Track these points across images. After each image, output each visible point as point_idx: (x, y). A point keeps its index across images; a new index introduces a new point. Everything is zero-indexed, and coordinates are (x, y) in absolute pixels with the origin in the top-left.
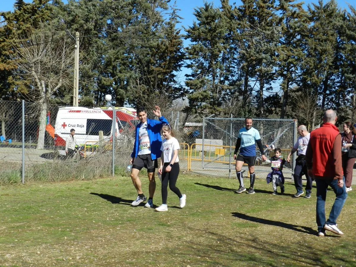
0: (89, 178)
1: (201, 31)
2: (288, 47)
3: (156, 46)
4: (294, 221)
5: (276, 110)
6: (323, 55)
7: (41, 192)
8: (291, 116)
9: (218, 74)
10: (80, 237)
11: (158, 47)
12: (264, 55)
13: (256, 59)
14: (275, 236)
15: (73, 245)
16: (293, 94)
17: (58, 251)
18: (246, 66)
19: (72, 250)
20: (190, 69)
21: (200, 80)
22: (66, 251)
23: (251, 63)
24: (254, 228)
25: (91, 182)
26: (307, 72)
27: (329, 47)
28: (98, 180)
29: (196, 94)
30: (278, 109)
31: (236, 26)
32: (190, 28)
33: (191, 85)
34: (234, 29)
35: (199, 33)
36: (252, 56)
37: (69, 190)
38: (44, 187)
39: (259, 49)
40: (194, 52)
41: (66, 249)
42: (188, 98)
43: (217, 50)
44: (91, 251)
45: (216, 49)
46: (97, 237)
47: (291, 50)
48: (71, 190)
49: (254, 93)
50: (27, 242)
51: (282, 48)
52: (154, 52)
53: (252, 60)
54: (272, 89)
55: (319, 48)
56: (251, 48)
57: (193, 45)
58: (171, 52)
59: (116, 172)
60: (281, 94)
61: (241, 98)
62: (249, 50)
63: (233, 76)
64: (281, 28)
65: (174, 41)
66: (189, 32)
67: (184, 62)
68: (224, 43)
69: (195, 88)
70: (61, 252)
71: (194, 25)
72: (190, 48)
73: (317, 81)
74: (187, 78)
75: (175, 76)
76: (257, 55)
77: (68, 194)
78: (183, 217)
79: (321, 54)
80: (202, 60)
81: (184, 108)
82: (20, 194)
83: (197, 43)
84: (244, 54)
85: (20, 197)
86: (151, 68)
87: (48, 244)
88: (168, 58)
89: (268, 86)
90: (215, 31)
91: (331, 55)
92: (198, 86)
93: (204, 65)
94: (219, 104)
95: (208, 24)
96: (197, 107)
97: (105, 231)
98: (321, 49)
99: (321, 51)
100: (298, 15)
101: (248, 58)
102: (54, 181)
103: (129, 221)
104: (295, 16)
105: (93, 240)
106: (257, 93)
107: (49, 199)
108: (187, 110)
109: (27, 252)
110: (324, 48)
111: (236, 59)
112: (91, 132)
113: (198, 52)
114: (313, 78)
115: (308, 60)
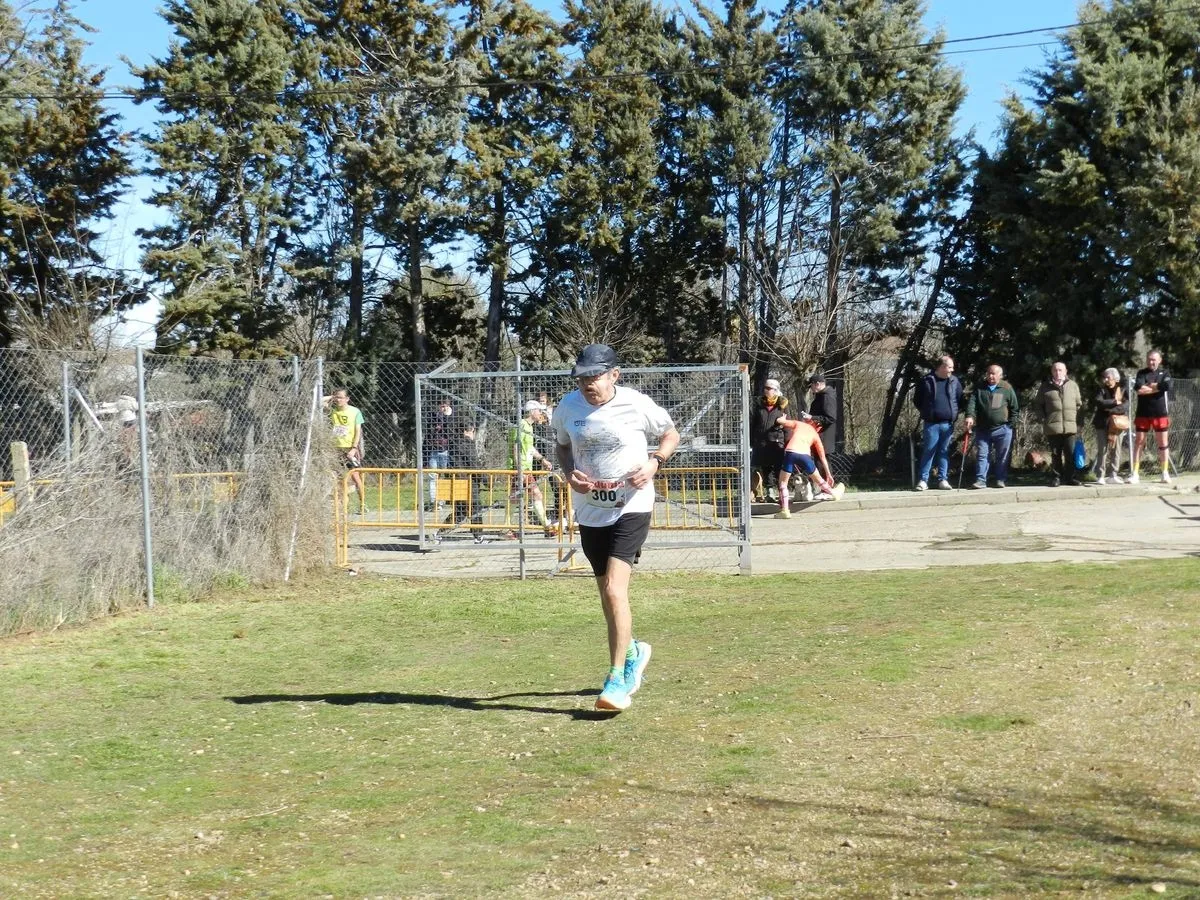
1: (200, 76)
3: (21, 130)
6: (628, 152)
11: (28, 133)
12: (429, 158)
13: (405, 170)
16: (518, 287)
18: (372, 194)
20: (164, 208)
21: (204, 248)
23: (388, 185)
27: (644, 129)
29: (195, 299)
30: (461, 341)
31: (320, 58)
32: (158, 61)
34: (313, 67)
35: (194, 81)
36: (391, 159)
39: (415, 138)
40: (179, 150)
43: (265, 140)
45: (260, 136)
49: (381, 288)
52: (13, 150)
53: (391, 173)
54: (452, 274)
55: (614, 133)
56: (388, 134)
57: (170, 124)
58: (78, 150)
62: (381, 142)
63: (302, 231)
64: (475, 64)
66: (146, 76)
67: (125, 186)
71: (172, 52)
72: (156, 134)
73: (611, 243)
74: (145, 242)
76: (410, 158)
83: (181, 116)
84: (363, 157)
86: (7, 210)
89: (440, 263)
90: (246, 76)
91: (650, 155)
95: (223, 47)
96: (193, 344)
98: (618, 136)
99: (619, 142)
100: (523, 21)
101: (377, 170)
104: (515, 24)
110: (631, 131)
113: (191, 149)
114: (600, 231)
115: (581, 172)
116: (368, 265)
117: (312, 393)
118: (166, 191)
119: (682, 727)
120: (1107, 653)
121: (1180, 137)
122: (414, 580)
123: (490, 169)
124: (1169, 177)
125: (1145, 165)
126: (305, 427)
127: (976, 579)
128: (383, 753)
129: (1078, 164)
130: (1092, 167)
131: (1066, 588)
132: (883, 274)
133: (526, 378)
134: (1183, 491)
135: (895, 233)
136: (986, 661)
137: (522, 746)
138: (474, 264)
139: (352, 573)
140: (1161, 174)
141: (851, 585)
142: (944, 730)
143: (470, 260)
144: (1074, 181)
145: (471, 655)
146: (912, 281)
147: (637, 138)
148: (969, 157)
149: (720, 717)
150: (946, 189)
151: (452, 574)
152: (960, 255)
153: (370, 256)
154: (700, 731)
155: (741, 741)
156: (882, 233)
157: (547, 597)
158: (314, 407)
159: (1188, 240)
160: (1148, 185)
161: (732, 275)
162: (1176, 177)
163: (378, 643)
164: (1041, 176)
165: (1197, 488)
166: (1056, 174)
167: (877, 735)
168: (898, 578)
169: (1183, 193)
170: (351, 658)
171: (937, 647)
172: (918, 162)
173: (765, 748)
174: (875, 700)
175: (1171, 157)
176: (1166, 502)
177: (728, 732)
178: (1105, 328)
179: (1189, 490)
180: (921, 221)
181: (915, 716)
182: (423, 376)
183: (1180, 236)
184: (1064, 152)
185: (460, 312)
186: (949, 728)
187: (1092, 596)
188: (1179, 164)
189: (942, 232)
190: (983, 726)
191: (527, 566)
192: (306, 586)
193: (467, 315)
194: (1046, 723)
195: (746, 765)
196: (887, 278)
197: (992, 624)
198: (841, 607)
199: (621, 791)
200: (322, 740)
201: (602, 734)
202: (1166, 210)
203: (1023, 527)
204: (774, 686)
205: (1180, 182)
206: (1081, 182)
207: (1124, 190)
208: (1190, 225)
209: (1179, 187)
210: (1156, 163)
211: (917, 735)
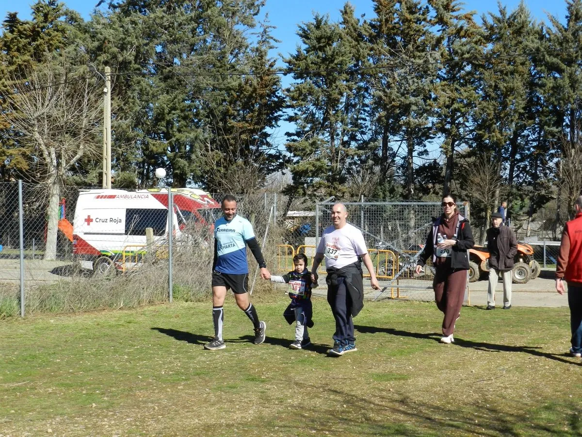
0: (131, 305)
1: (309, 62)
2: (452, 85)
3: (238, 88)
4: (468, 367)
5: (434, 187)
6: (509, 96)
7: (53, 330)
8: (460, 197)
9: (339, 131)
10: (119, 404)
11: (241, 89)
12: (412, 99)
13: (400, 105)
14: (437, 394)
15: (106, 416)
17: (82, 427)
18: (385, 116)
19: (105, 425)
20: (293, 123)
21: (310, 141)
22: (95, 426)
23: (393, 112)
24: (403, 381)
25: (134, 312)
26: (484, 126)
27: (518, 83)
28: (146, 309)
29: (304, 165)
31: (367, 51)
32: (291, 56)
33: (296, 150)
34: (364, 57)
35: (307, 65)
36: (394, 100)
37: (99, 326)
38: (57, 323)
39: (405, 89)
40: (299, 96)
41: (95, 424)
42: (292, 171)
43: (337, 91)
44: (136, 425)
45: (335, 89)
46: (145, 402)
47: (456, 89)
48: (102, 327)
49: (399, 161)
50: (31, 413)
51: (442, 86)
52: (234, 97)
53: (393, 106)
54: (428, 154)
55: (502, 85)
56: (392, 87)
57: (298, 84)
58: (262, 96)
59: (176, 295)
60: (442, 161)
61: (377, 169)
62: (388, 91)
63: (363, 133)
64: (439, 54)
65: (266, 78)
66: (290, 62)
67: (284, 112)
68: (347, 81)
69: (303, 154)
70: (87, 428)
71: (298, 52)
72: (292, 89)
73: (499, 140)
74: (289, 138)
75: (269, 135)
76: (402, 99)
77: (97, 333)
78: (286, 365)
79: (506, 96)
80: (312, 108)
81: (285, 188)
82: (17, 335)
83: (303, 81)
84: (380, 98)
85: (18, 340)
86: (230, 123)
87: (66, 417)
88: (257, 107)
89: (422, 149)
90: (332, 61)
91: (521, 96)
92: (307, 152)
93: (317, 116)
94: (342, 180)
95: (321, 49)
96: (305, 185)
97: (158, 392)
98: (505, 87)
99: (505, 90)
100: (466, 32)
102: (74, 312)
103: (198, 374)
104: (462, 33)
105: (138, 407)
106: (403, 161)
107: (66, 341)
108: (290, 191)
109: (31, 429)
110: (510, 84)
111: (367, 106)
112: (133, 231)
113: (306, 97)
114: (494, 134)
115: (485, 105)
118: (293, 115)
123: (442, 103)
143: (440, 147)
147: (514, 88)
153: (394, 145)
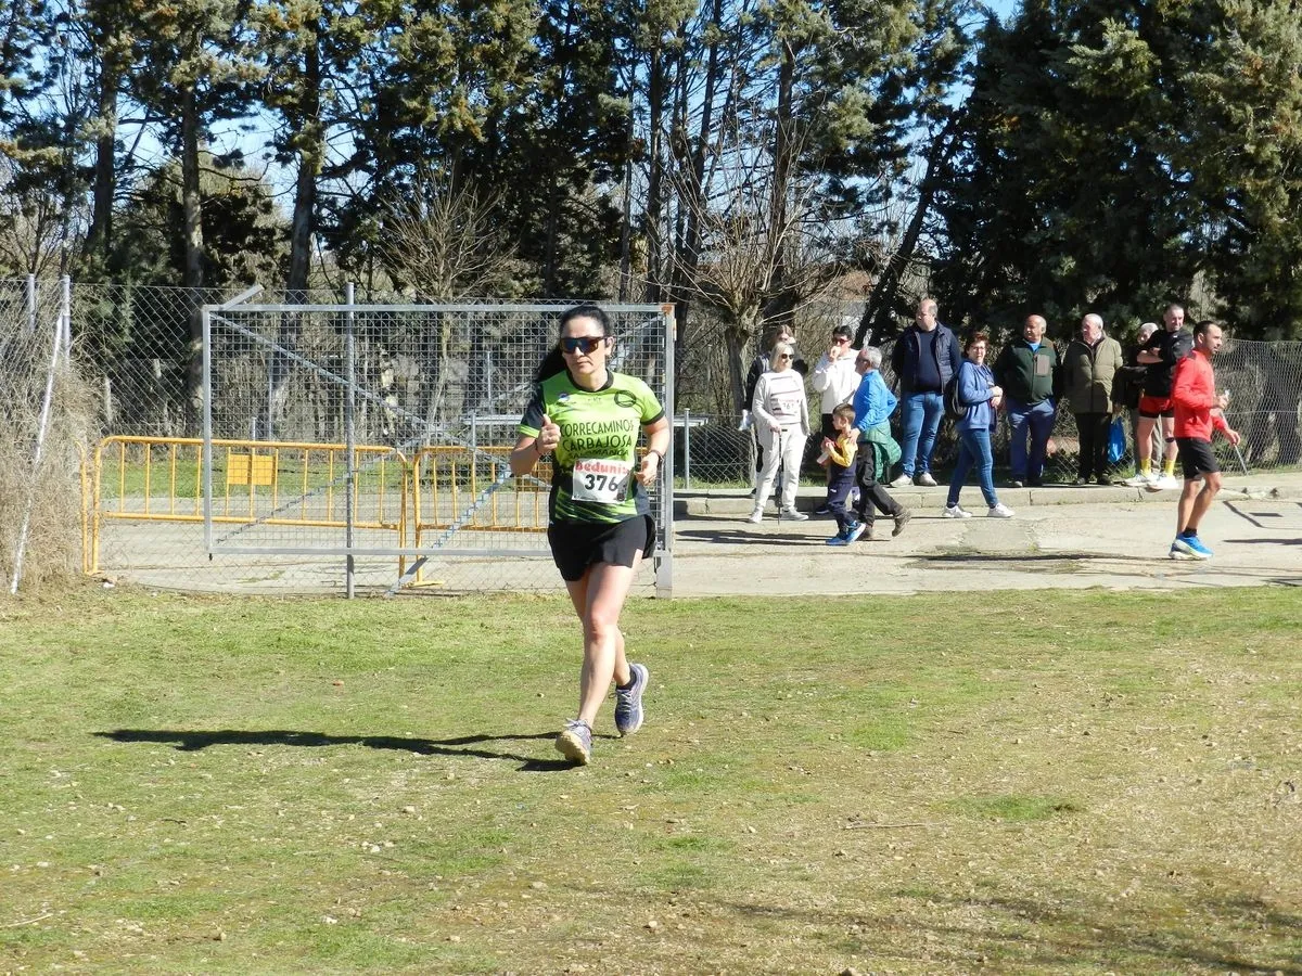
16: (334, 185)
30: (253, 260)
49: (139, 180)
101: (139, 12)
114: (455, 110)
115: (430, 26)
116: (121, 146)
117: (55, 327)
119: (601, 808)
120: (1174, 715)
121: (1265, 7)
122: (198, 596)
123: (301, 15)
124: (1248, 61)
125: (1217, 44)
126: (44, 376)
127: (984, 611)
128: (181, 840)
129: (1124, 39)
130: (1143, 44)
131: (1108, 624)
132: (848, 183)
133: (362, 315)
134: (1255, 496)
135: (870, 127)
136: (1009, 724)
137: (379, 833)
138: (274, 151)
139: (106, 585)
140: (1236, 57)
141: (813, 615)
142: (964, 817)
143: (268, 144)
144: (1119, 64)
145: (289, 703)
146: (888, 194)
148: (972, 24)
149: (652, 795)
150: (939, 69)
151: (249, 588)
152: (956, 161)
153: (125, 133)
154: (627, 816)
155: (686, 831)
156: (849, 127)
157: (389, 624)
158: (57, 348)
159: (1271, 149)
160: (1221, 74)
161: (639, 177)
162: (1259, 63)
163: (155, 684)
164: (1074, 54)
165: (1274, 492)
166: (1095, 52)
167: (872, 824)
168: (875, 607)
169: (1267, 84)
170: (119, 706)
171: (942, 703)
172: (903, 29)
173: (719, 841)
174: (865, 776)
175: (1251, 34)
176: (1234, 509)
177: (666, 817)
178: (1153, 268)
179: (1264, 494)
180: (904, 111)
181: (922, 798)
182: (216, 308)
183: (1260, 144)
184: (1106, 22)
185: (252, 217)
186: (969, 815)
187: (1145, 637)
188: (1262, 43)
189: (931, 128)
190: (1017, 813)
191: (356, 579)
192: (41, 601)
193: (262, 222)
194: (1102, 809)
195: (696, 864)
196: (854, 189)
197: (1013, 672)
198: (802, 645)
199: (525, 896)
200: (91, 821)
201: (490, 817)
202: (1244, 110)
203: (1040, 540)
204: (723, 754)
205: (1263, 69)
206: (1128, 64)
207: (1187, 77)
208: (1275, 130)
209: (1262, 76)
210: (1231, 42)
211: (928, 825)
